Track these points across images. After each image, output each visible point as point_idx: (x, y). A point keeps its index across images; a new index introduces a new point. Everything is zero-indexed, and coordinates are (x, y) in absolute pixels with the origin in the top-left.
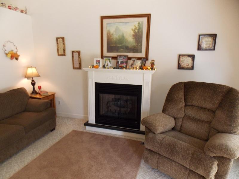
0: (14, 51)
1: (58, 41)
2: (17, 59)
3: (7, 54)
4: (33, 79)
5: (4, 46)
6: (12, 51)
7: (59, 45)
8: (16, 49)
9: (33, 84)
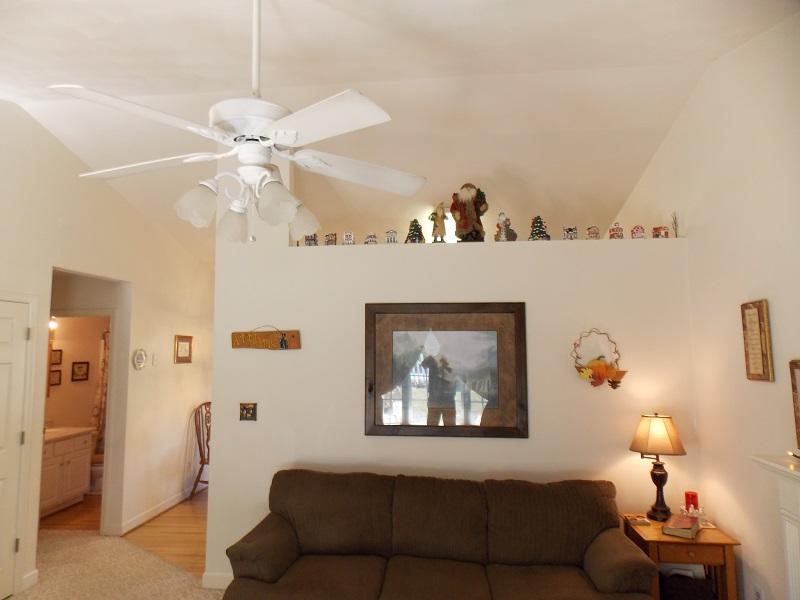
0: (609, 359)
1: (747, 317)
2: (614, 384)
3: (579, 369)
4: (657, 459)
5: (576, 345)
6: (600, 358)
7: (749, 333)
8: (616, 352)
9: (659, 478)
